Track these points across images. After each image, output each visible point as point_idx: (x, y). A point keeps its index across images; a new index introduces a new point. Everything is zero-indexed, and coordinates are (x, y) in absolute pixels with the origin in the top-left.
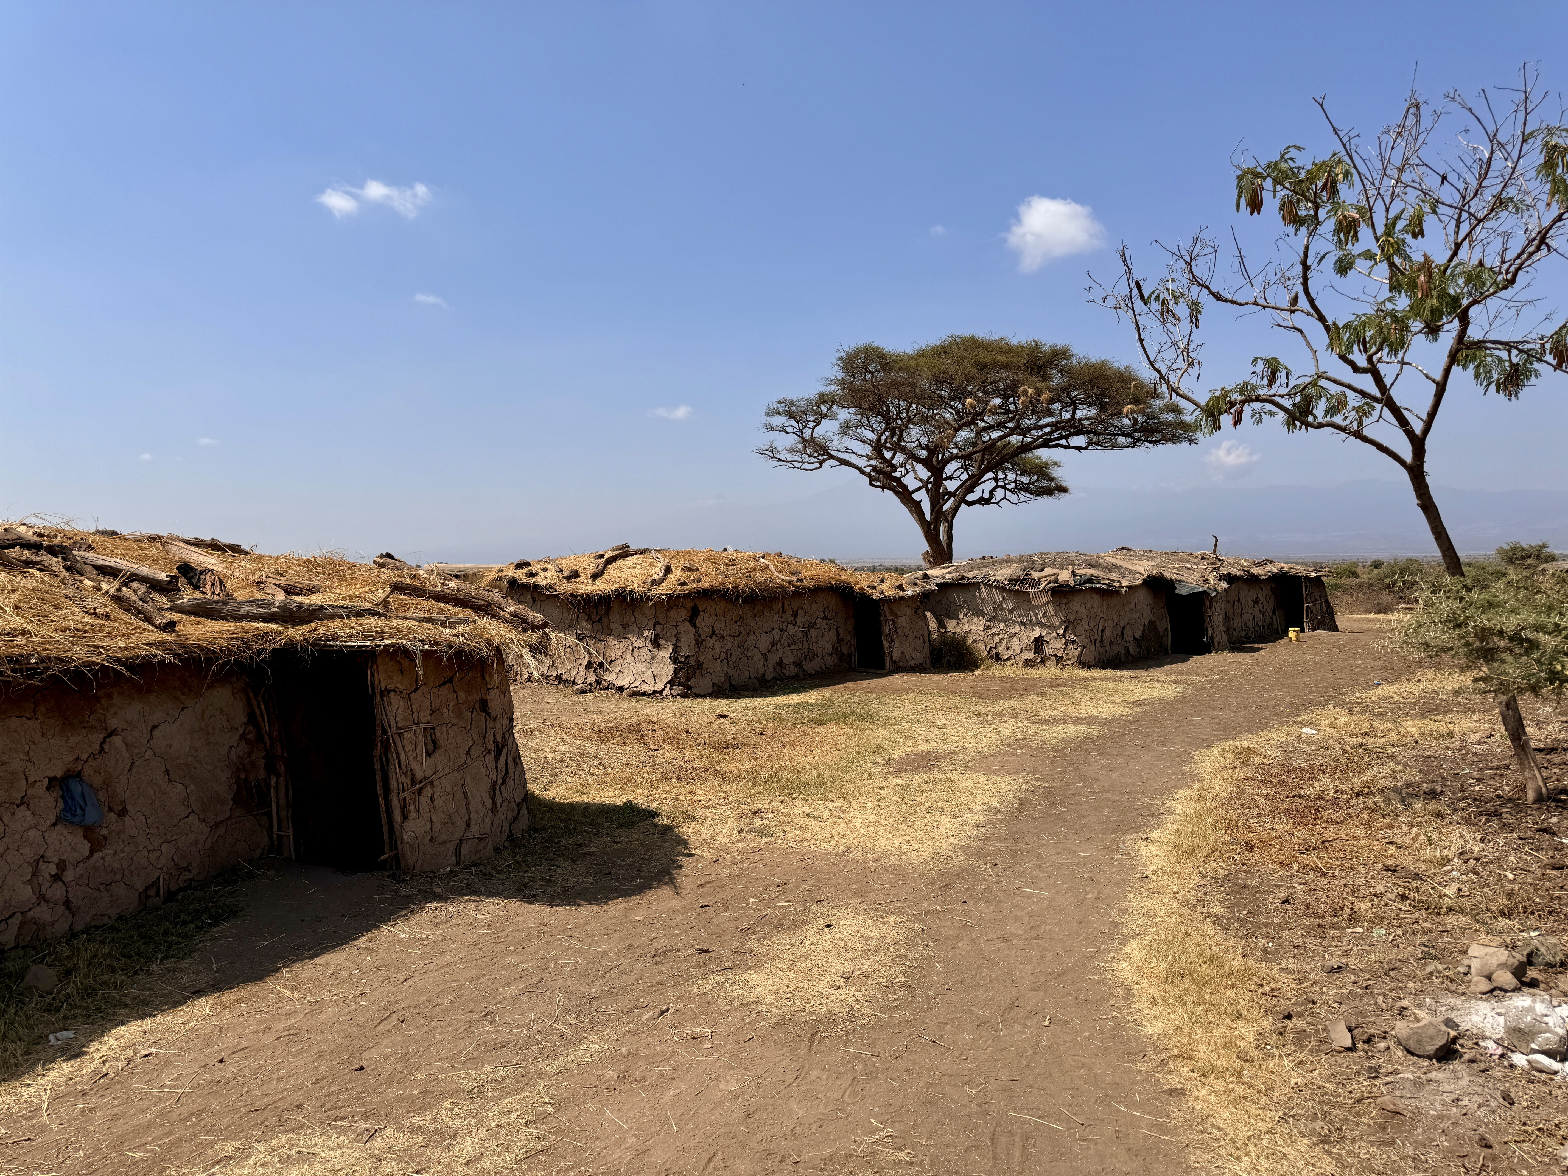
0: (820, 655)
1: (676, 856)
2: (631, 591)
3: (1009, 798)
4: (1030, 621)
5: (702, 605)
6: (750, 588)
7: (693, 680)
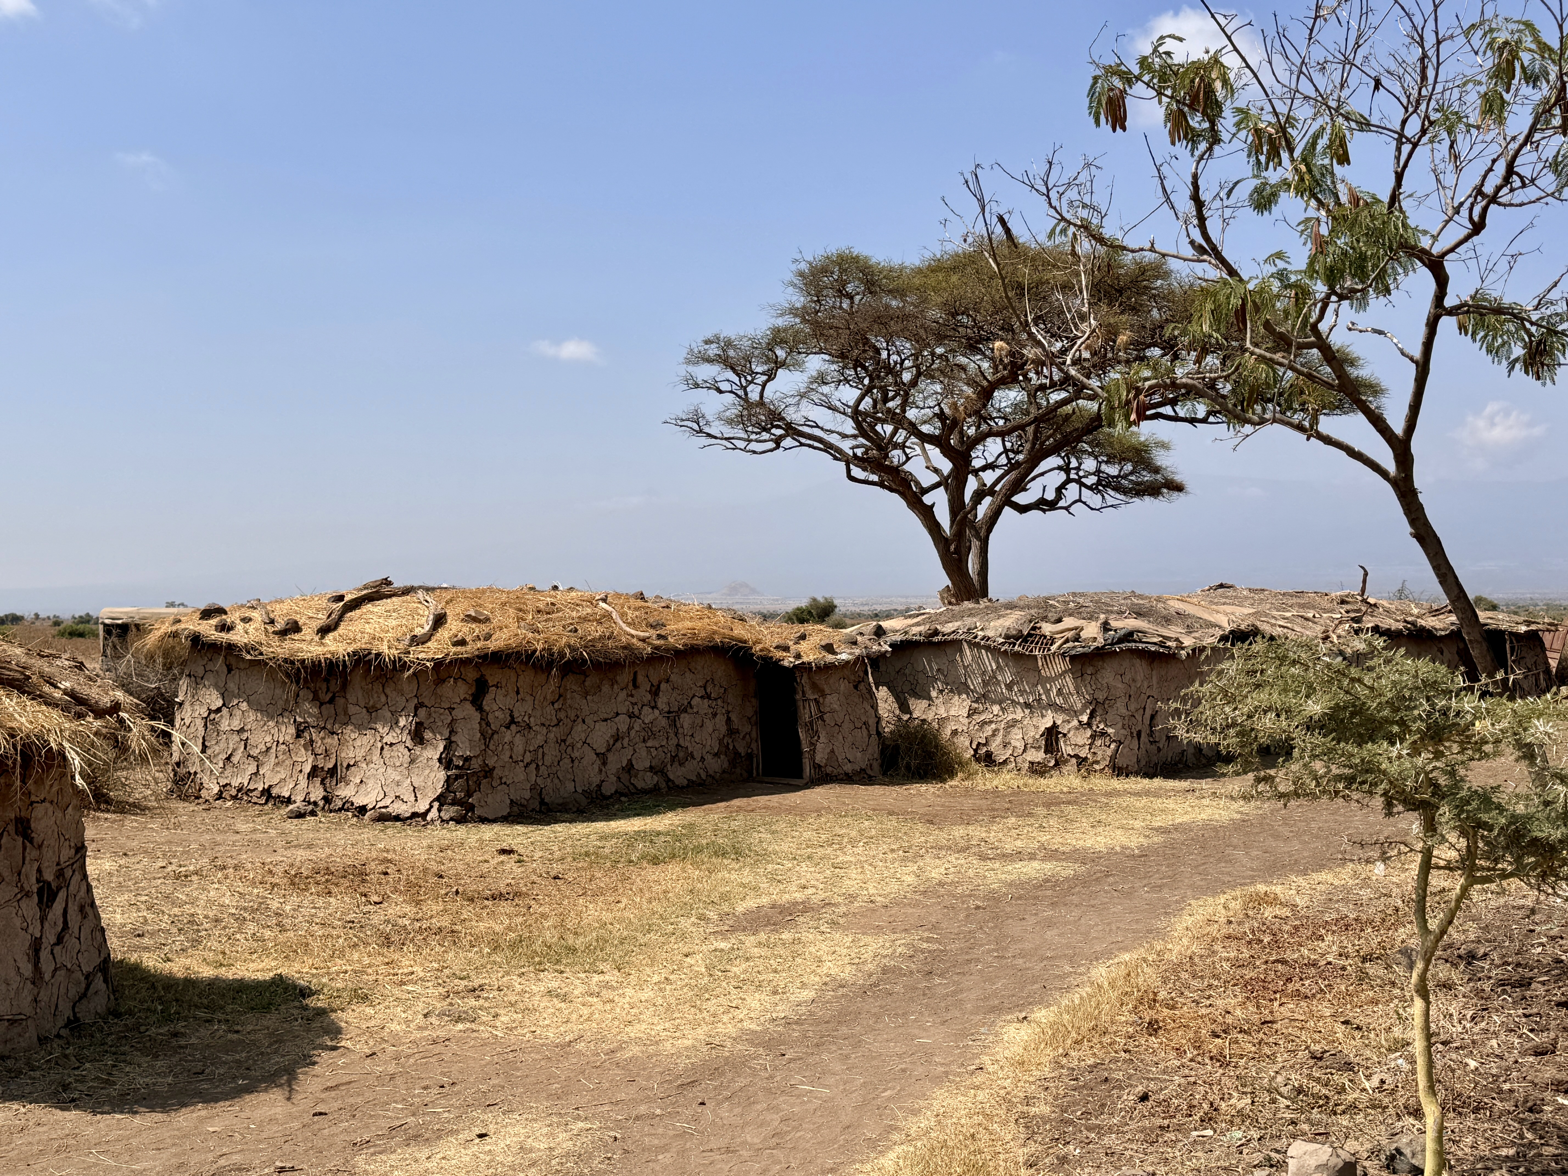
0: (697, 756)
1: (314, 1049)
2: (378, 655)
3: (870, 967)
4: (1039, 700)
5: (493, 676)
6: (573, 649)
7: (476, 795)
